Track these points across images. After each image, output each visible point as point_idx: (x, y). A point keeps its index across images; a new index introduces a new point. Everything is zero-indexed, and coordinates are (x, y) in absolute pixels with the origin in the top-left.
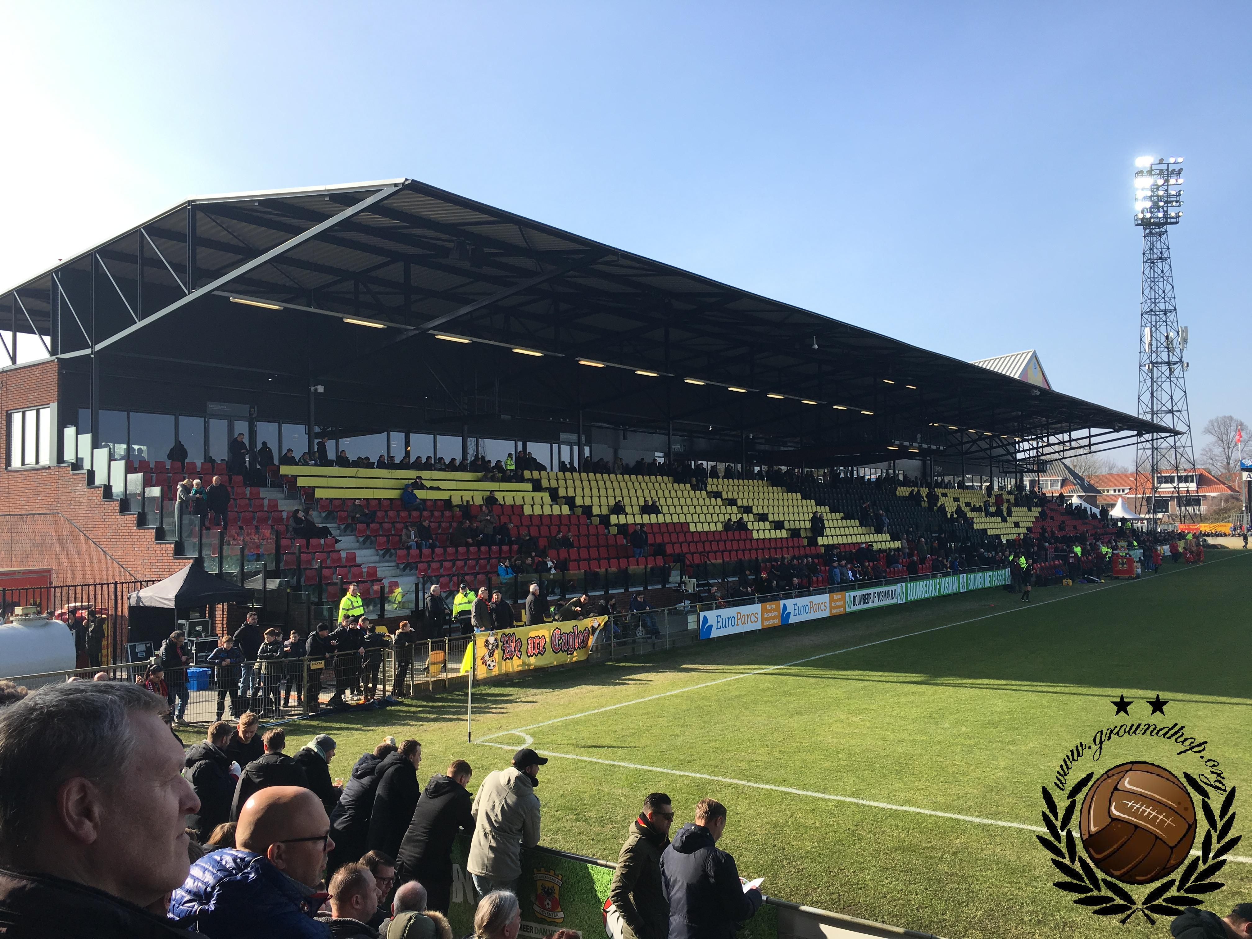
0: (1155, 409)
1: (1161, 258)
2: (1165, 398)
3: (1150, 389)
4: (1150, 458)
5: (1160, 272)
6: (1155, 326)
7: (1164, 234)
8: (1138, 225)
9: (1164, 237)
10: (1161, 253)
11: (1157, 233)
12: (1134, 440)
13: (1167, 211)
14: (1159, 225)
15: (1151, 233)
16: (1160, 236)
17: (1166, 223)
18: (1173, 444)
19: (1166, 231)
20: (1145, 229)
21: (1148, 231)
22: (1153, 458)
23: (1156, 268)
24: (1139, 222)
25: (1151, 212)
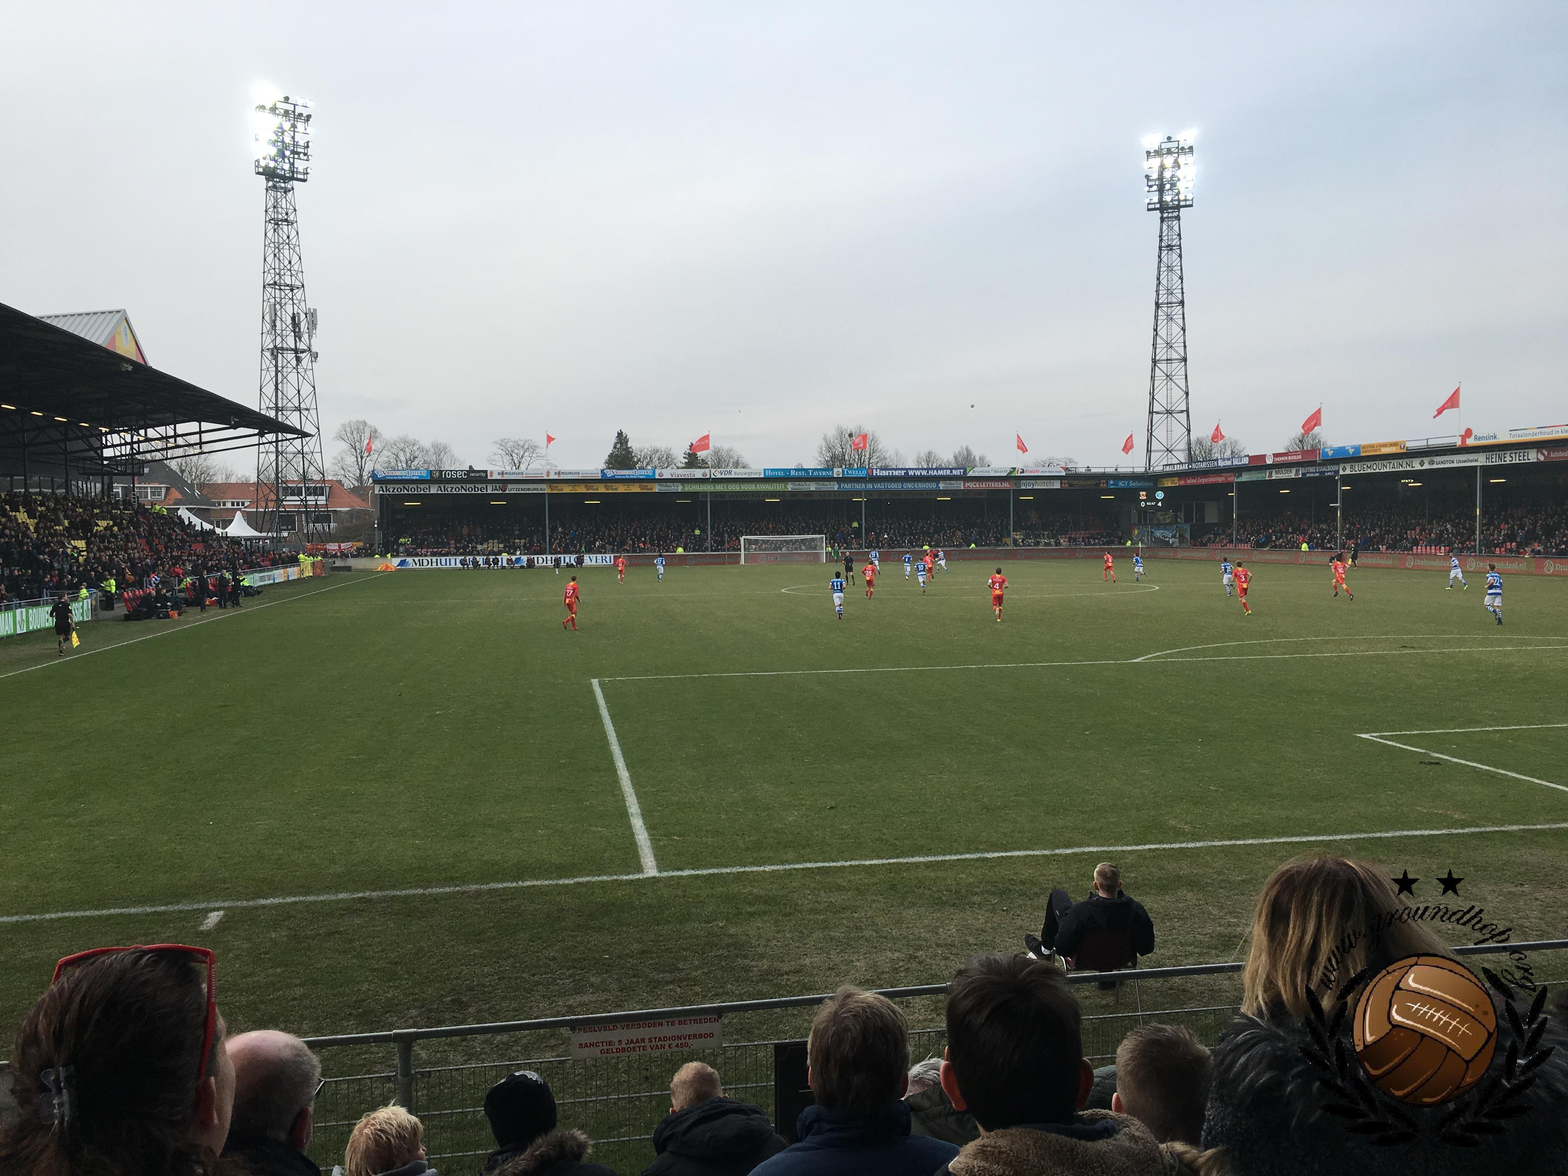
0: (280, 405)
1: (286, 220)
2: (291, 392)
3: (274, 379)
4: (274, 464)
5: (285, 237)
6: (280, 304)
7: (289, 191)
8: (258, 173)
9: (290, 194)
10: (287, 214)
11: (282, 188)
12: (255, 440)
13: (293, 164)
14: (285, 179)
15: (274, 186)
16: (285, 192)
17: (292, 178)
18: (300, 448)
19: (293, 189)
20: (268, 180)
21: (271, 184)
22: (277, 464)
23: (280, 232)
24: (261, 170)
25: (276, 161)
